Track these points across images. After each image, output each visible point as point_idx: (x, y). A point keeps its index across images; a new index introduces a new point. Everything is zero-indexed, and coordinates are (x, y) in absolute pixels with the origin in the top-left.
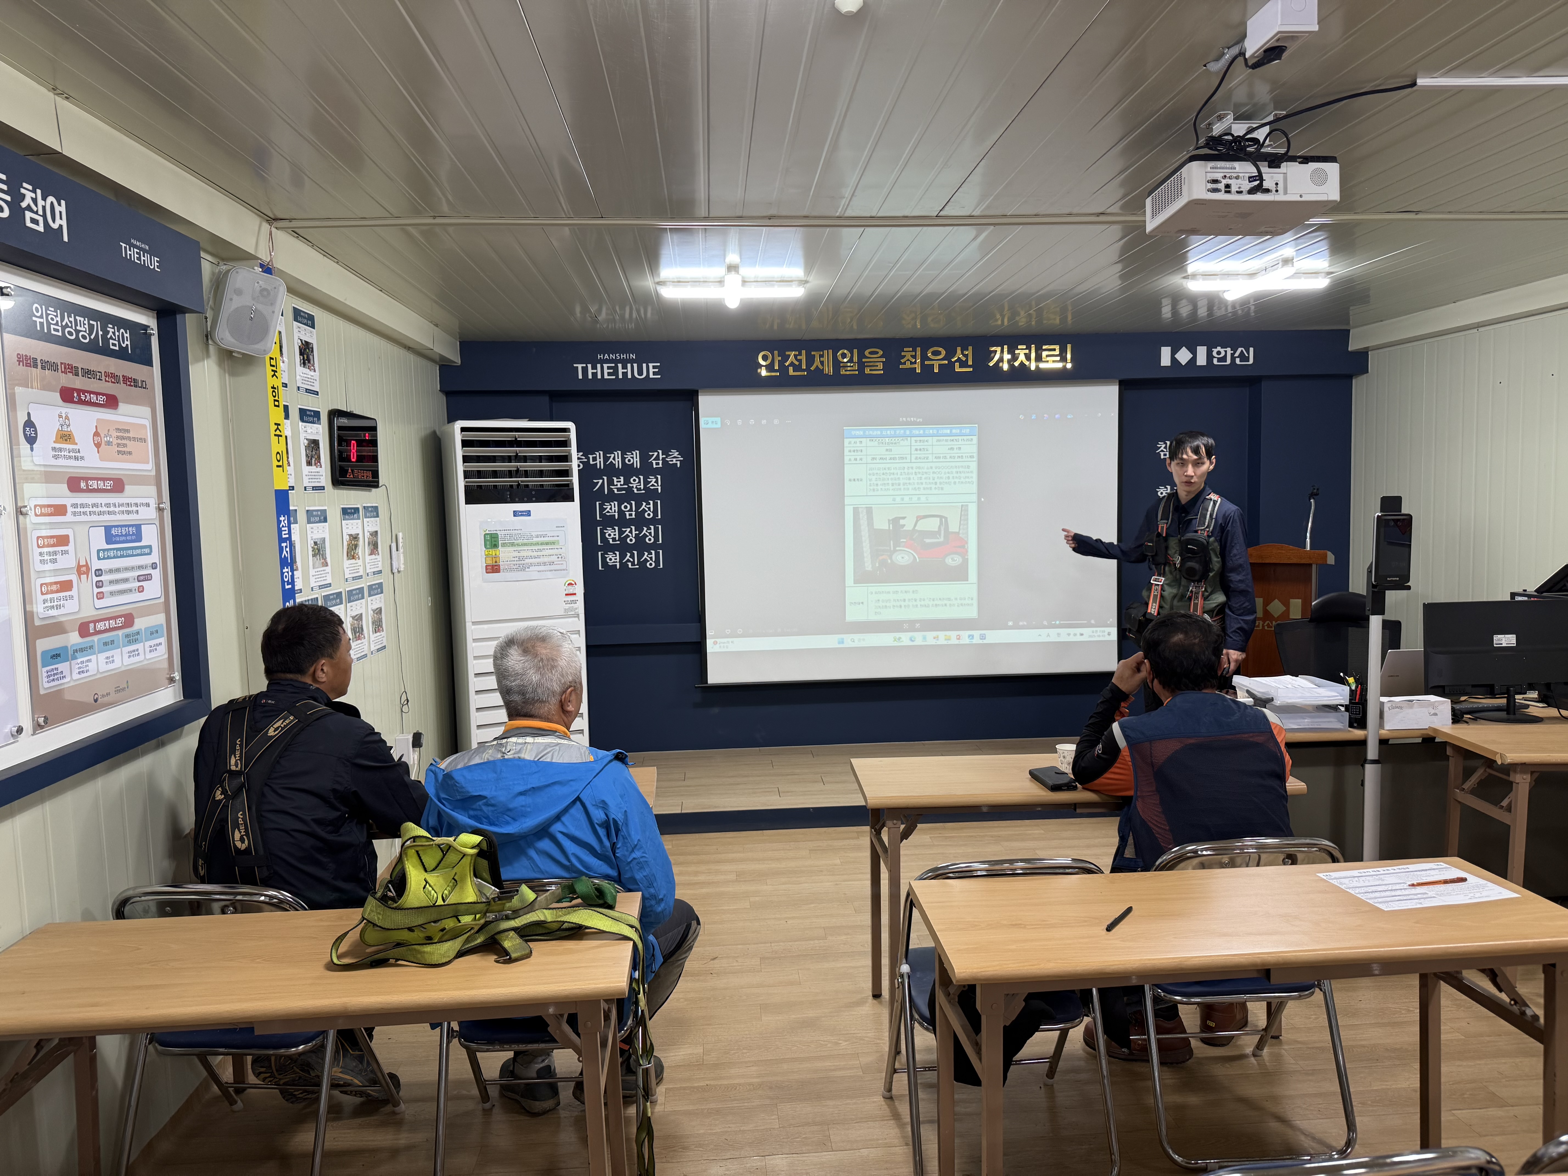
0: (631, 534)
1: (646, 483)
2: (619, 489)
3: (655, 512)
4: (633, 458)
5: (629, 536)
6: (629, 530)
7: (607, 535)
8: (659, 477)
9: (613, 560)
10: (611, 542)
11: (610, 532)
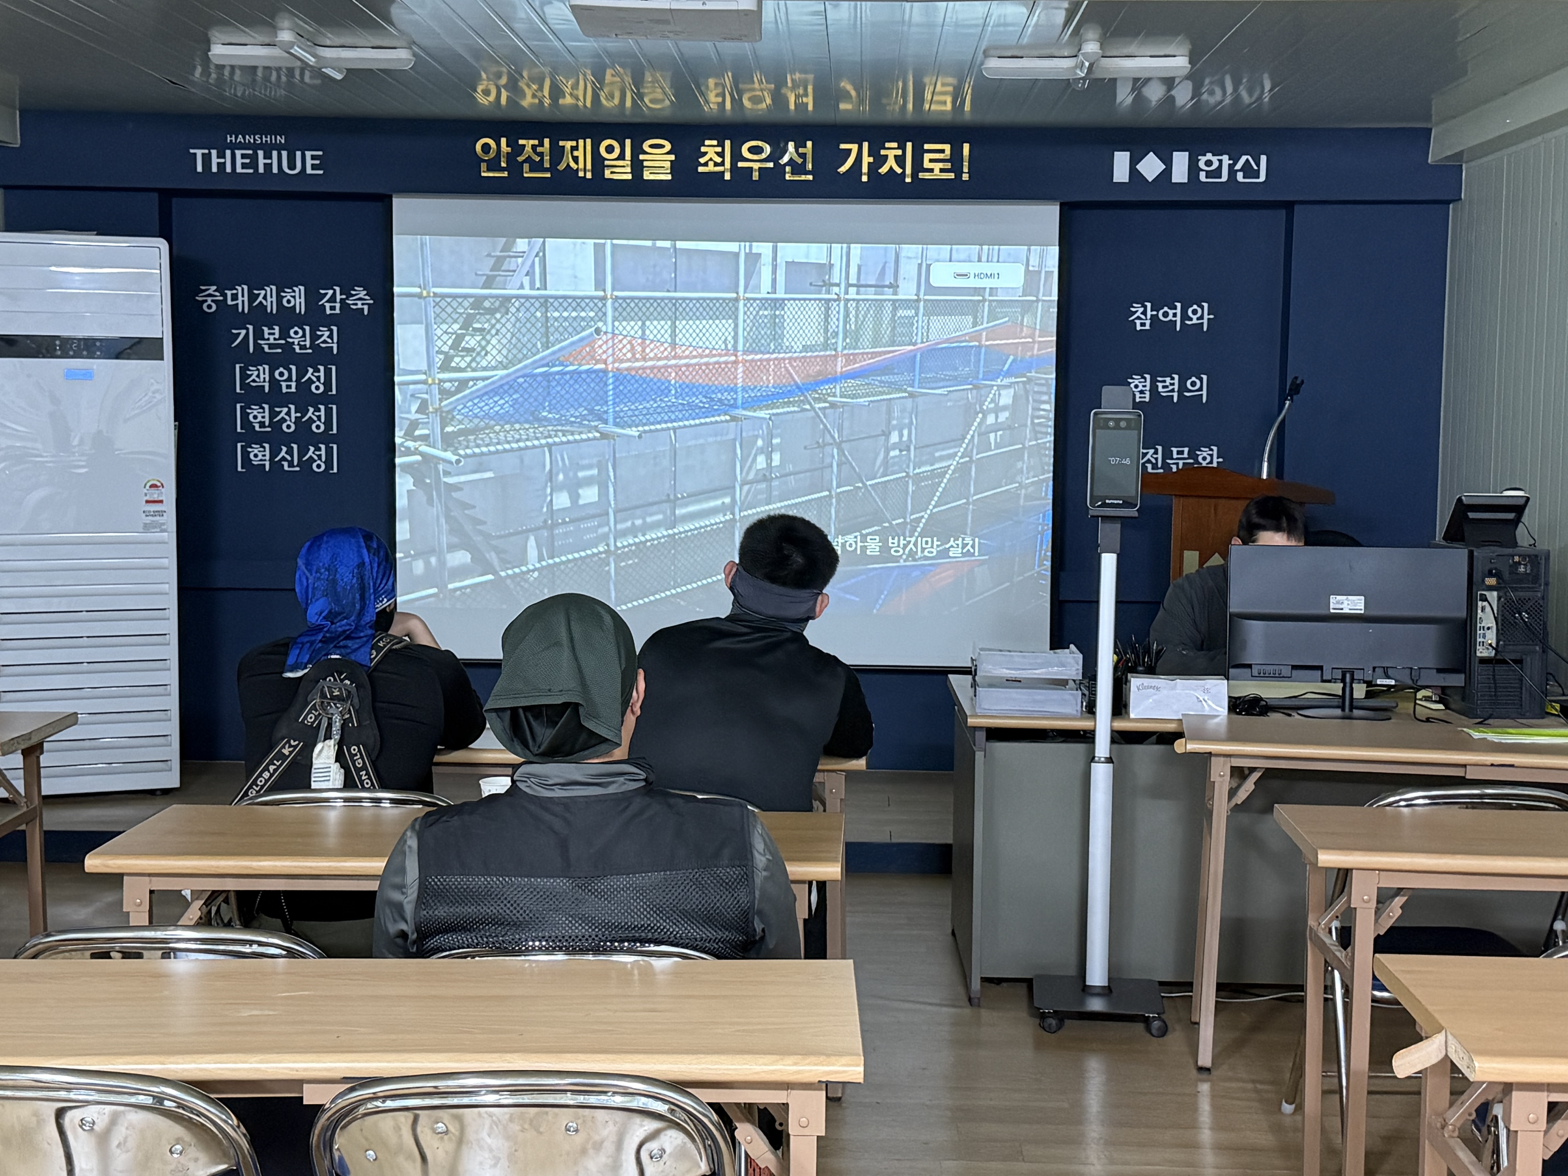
0: (289, 417)
1: (314, 337)
2: (271, 346)
3: (327, 384)
4: (294, 297)
5: (286, 421)
6: (285, 410)
7: (251, 417)
8: (335, 329)
9: (260, 457)
10: (257, 428)
11: (255, 413)
